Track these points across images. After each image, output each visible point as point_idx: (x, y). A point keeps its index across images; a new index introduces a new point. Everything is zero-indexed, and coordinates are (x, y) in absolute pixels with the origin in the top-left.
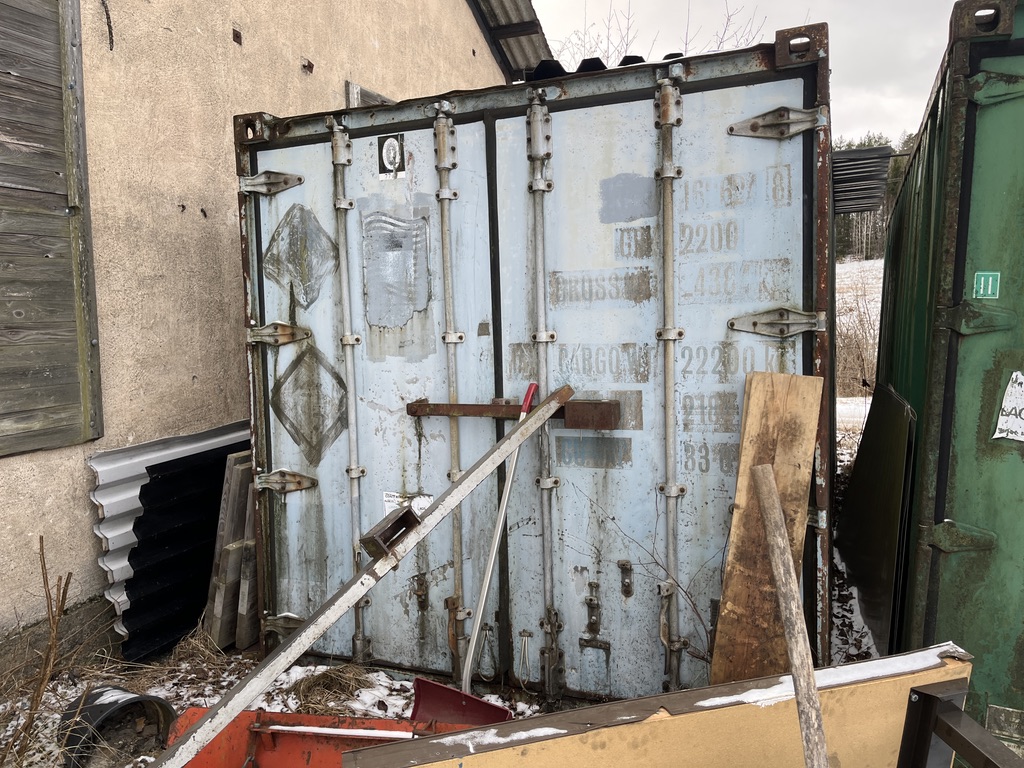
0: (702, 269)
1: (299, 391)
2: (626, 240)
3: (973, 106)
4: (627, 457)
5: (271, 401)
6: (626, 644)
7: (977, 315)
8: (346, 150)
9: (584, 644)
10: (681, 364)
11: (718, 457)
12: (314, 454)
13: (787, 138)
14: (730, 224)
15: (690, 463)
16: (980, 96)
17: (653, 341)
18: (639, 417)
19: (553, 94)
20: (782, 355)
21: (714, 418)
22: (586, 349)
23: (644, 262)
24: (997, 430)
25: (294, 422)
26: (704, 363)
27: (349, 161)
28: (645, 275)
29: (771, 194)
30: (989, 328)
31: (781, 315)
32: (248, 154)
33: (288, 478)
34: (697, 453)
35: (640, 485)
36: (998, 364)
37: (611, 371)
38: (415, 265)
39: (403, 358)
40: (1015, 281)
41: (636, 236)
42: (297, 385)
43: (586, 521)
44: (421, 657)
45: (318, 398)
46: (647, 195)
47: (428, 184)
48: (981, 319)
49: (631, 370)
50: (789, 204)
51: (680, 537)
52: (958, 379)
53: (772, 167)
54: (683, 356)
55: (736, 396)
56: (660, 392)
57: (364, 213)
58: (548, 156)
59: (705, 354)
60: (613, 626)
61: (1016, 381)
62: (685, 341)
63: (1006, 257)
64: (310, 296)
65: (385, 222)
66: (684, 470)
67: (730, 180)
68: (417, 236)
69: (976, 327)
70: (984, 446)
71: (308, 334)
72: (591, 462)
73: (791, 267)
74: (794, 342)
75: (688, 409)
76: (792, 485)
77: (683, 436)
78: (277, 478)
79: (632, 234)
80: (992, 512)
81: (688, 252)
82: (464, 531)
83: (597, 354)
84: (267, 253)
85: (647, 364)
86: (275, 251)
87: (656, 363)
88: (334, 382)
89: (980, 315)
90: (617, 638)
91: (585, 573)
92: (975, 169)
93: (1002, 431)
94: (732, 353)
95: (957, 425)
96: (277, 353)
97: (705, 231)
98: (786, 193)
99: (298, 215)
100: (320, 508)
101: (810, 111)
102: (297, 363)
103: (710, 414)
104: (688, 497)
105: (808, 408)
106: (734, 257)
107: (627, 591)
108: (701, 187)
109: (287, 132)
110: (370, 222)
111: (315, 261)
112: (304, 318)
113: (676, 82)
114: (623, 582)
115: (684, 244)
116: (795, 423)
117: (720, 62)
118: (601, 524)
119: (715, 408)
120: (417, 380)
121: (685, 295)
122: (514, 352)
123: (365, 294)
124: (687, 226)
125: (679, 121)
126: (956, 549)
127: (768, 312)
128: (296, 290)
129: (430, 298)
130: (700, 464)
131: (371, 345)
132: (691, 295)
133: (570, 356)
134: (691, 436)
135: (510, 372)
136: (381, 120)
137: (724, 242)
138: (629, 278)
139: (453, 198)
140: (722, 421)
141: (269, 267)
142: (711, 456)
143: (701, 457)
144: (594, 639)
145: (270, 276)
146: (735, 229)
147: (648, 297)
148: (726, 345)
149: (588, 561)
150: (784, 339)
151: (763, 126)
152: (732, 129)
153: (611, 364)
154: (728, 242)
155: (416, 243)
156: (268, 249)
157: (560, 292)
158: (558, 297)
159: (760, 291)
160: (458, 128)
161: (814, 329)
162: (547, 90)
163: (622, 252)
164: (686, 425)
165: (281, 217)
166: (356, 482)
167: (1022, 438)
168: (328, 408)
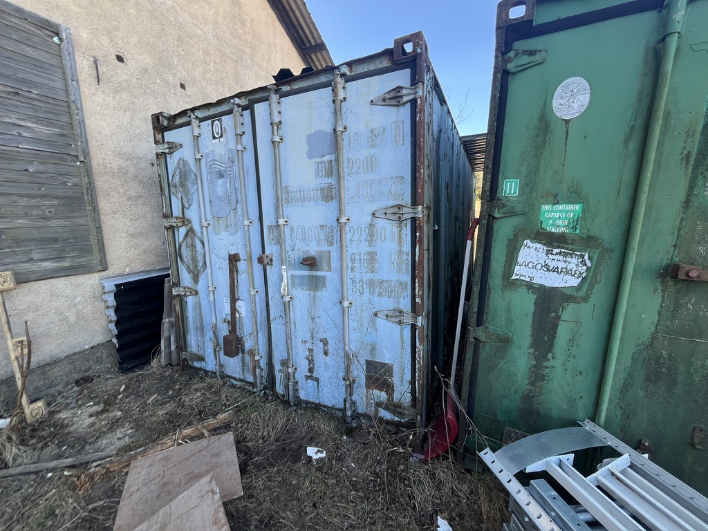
0: (358, 183)
1: (188, 249)
2: (320, 168)
3: (506, 73)
4: (324, 285)
5: (178, 254)
6: (326, 379)
7: (504, 206)
8: (198, 128)
9: (307, 378)
10: (349, 236)
11: (368, 286)
12: (196, 279)
13: (401, 105)
14: (372, 157)
15: (354, 289)
16: (511, 67)
17: (335, 224)
18: (329, 265)
19: (285, 88)
20: (400, 231)
21: (366, 265)
22: (303, 228)
23: (329, 180)
24: (514, 274)
25: (187, 263)
26: (361, 235)
27: (199, 134)
28: (330, 187)
29: (393, 139)
30: (512, 214)
31: (399, 208)
32: (160, 134)
33: (187, 289)
34: (358, 284)
35: (331, 300)
36: (516, 235)
37: (315, 240)
38: (230, 186)
39: (228, 233)
40: (528, 185)
41: (325, 165)
42: (187, 247)
43: (306, 318)
45: (196, 253)
46: (329, 143)
47: (232, 143)
48: (506, 209)
49: (325, 239)
50: (403, 144)
51: (351, 327)
52: (493, 244)
53: (394, 123)
54: (350, 232)
55: (376, 253)
56: (339, 251)
57: (208, 160)
59: (361, 230)
60: (320, 370)
61: (526, 245)
62: (351, 224)
63: (523, 169)
64: (189, 203)
65: (217, 165)
66: (351, 293)
67: (372, 131)
68: (230, 171)
69: (504, 213)
70: (506, 283)
71: (189, 222)
72: (307, 288)
73: (405, 181)
74: (406, 223)
75: (353, 261)
77: (351, 275)
78: (183, 289)
79: (323, 165)
80: (510, 321)
81: (351, 174)
83: (308, 231)
84: (171, 183)
85: (333, 236)
86: (174, 182)
87: (336, 236)
88: (201, 244)
89: (506, 206)
90: (322, 376)
91: (306, 343)
92: (506, 116)
93: (517, 275)
94: (375, 229)
95: (491, 270)
96: (178, 231)
97: (360, 162)
98: (401, 138)
99: (182, 163)
100: (200, 303)
101: (413, 87)
102: (186, 235)
103: (364, 263)
104: (353, 308)
106: (375, 176)
107: (326, 353)
108: (357, 136)
109: (174, 122)
110: (211, 165)
111: (190, 186)
112: (188, 214)
113: (343, 75)
114: (324, 348)
115: (349, 169)
118: (313, 319)
119: (367, 260)
120: (234, 244)
121: (350, 198)
122: (269, 230)
123: (210, 201)
124: (350, 159)
125: (345, 99)
126: (488, 341)
127: (392, 207)
128: (183, 201)
129: (237, 203)
130: (359, 290)
131: (214, 226)
132: (353, 198)
133: (296, 232)
134: (355, 275)
135: (268, 240)
136: (213, 111)
137: (369, 168)
138: (322, 189)
139: (244, 150)
140: (370, 267)
141: (173, 189)
142: (365, 286)
143: (360, 286)
144: (311, 376)
145: (173, 194)
146: (375, 160)
147: (332, 199)
148: (371, 226)
149: (308, 336)
150: (401, 222)
151: (389, 99)
152: (372, 101)
153: (315, 236)
154: (372, 167)
155: (230, 174)
156: (172, 181)
157: (290, 198)
158: (288, 201)
159: (388, 195)
160: (244, 113)
161: (415, 216)
163: (319, 175)
164: (352, 269)
165: (176, 164)
166: (211, 293)
167: (528, 280)
168: (200, 257)
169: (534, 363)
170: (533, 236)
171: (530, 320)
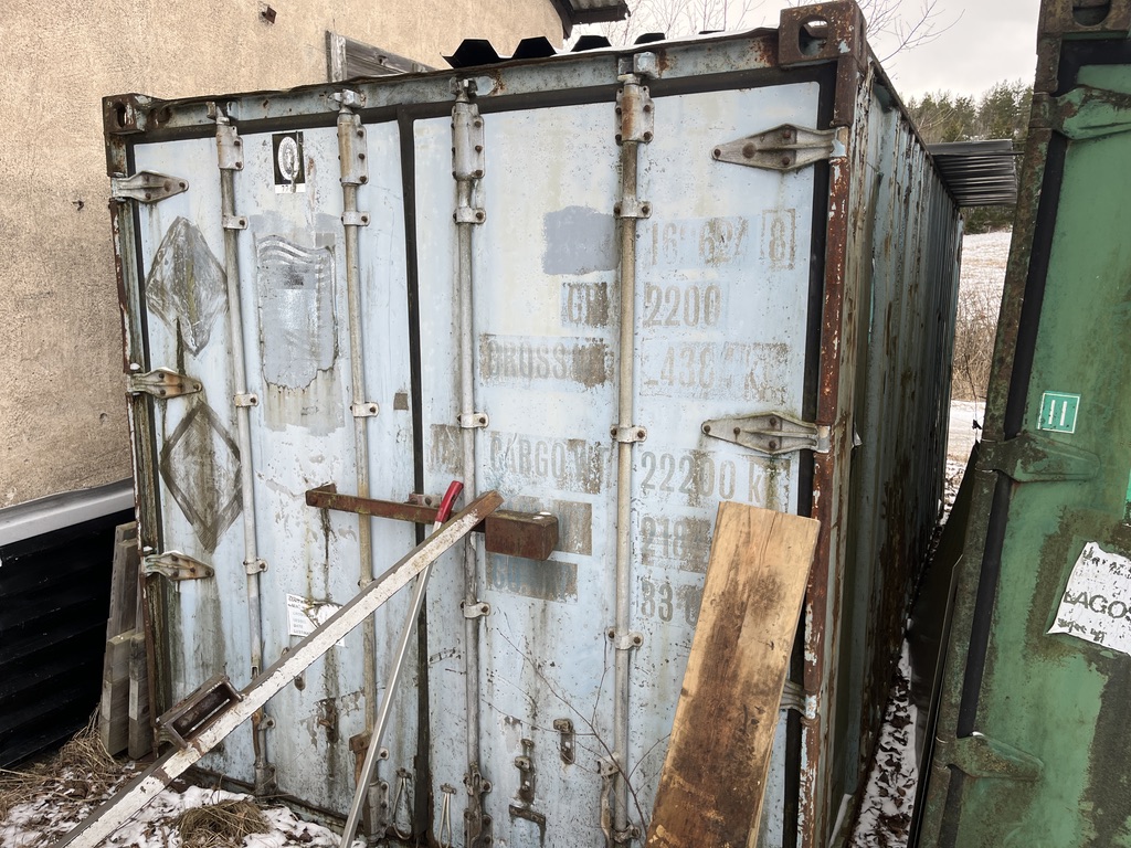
0: (671, 349)
1: (190, 457)
2: (576, 300)
3: (1060, 141)
4: (571, 588)
5: (156, 466)
6: (564, 821)
7: (1038, 456)
8: (235, 149)
9: (516, 813)
10: (640, 475)
11: (684, 603)
12: (209, 538)
13: (793, 170)
14: (710, 289)
15: (648, 606)
16: (1072, 125)
17: (606, 440)
18: (587, 538)
19: (485, 87)
20: (772, 477)
21: (680, 551)
22: (524, 441)
23: (597, 333)
24: (1057, 622)
25: (187, 495)
26: (669, 477)
27: (238, 165)
28: (598, 349)
29: (767, 250)
30: (1056, 476)
31: (773, 423)
32: (124, 147)
33: (181, 563)
34: (657, 593)
35: (586, 626)
36: (1065, 528)
37: (554, 473)
38: (318, 309)
39: (305, 429)
40: (1101, 411)
41: (588, 295)
42: (188, 451)
43: (519, 664)
44: (330, 797)
45: (212, 469)
46: (603, 239)
47: (332, 204)
48: (1045, 462)
49: (579, 475)
50: (791, 266)
51: (634, 701)
52: (1006, 541)
53: (770, 211)
54: (644, 465)
55: (709, 525)
56: (612, 508)
57: (260, 236)
58: (479, 174)
59: (672, 464)
60: (549, 797)
61: (1090, 555)
62: (648, 444)
63: (1091, 373)
64: (200, 339)
65: (283, 250)
66: (640, 614)
67: (713, 225)
68: (320, 271)
69: (1037, 472)
70: (1035, 640)
71: (198, 388)
72: (528, 589)
73: (789, 357)
74: (788, 461)
75: (648, 536)
76: (759, 671)
77: (640, 570)
78: (168, 561)
79: (584, 293)
80: (1040, 732)
81: (654, 323)
82: (378, 654)
83: (538, 450)
84: (149, 279)
85: (598, 469)
86: (158, 278)
87: (608, 470)
88: (229, 450)
89: (1045, 456)
90: (554, 813)
91: (518, 726)
92: (1056, 238)
93: (1063, 624)
94: (707, 466)
95: (1000, 606)
96: (164, 407)
97: (678, 297)
98: (788, 250)
99: (183, 232)
100: (217, 603)
101: (825, 132)
102: (187, 422)
103: (675, 545)
104: (643, 651)
105: (792, 562)
106: (714, 336)
107: (567, 756)
108: (674, 232)
109: (167, 120)
110: (266, 249)
111: (204, 294)
112: (194, 366)
113: (644, 79)
114: (563, 744)
115: (648, 313)
116: (774, 582)
117: (707, 52)
118: (538, 669)
119: (683, 538)
120: (323, 459)
121: (648, 383)
122: (437, 435)
123: (261, 342)
124: (654, 288)
125: (647, 137)
126: (985, 774)
127: (755, 417)
128: (183, 330)
129: (336, 355)
130: (661, 609)
131: (269, 408)
132: (656, 383)
133: (504, 449)
134: (651, 571)
135: (432, 461)
136: (277, 111)
137: (702, 314)
138: (578, 352)
139: (363, 223)
140: (690, 557)
141: (152, 298)
142: (674, 601)
143: (663, 601)
144: (526, 806)
145: (154, 310)
146: (717, 297)
147: (602, 380)
148: (699, 456)
149: (521, 711)
150: (773, 458)
151: (761, 151)
152: (717, 153)
153: (554, 465)
154: (707, 313)
155: (319, 280)
156: (151, 274)
157: (493, 363)
158: (490, 369)
159: (746, 386)
160: (369, 128)
161: (813, 448)
162: (479, 81)
163: (571, 316)
164: (644, 556)
165: (164, 233)
166: (253, 580)
167: (1091, 638)
168: (223, 482)
169: (1093, 836)
170: (1106, 535)
171: (1088, 733)
